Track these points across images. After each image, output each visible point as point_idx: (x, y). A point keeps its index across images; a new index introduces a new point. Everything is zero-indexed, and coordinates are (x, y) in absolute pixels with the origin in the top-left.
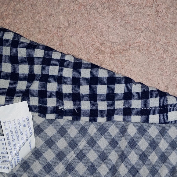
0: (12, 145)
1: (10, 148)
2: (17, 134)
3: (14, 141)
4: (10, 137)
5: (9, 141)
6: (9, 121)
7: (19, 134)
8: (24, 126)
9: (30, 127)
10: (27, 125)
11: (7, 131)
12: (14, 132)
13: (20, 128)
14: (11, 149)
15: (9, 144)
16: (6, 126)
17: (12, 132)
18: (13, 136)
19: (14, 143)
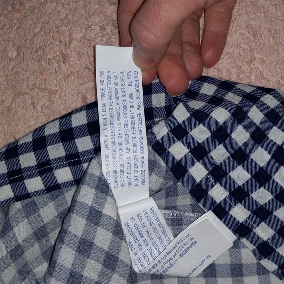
0: (108, 110)
1: (104, 113)
2: (117, 94)
3: (111, 104)
4: (107, 97)
5: (103, 102)
6: (109, 72)
7: (120, 95)
8: (130, 84)
9: (137, 87)
10: (133, 84)
11: (102, 87)
12: (113, 90)
13: (123, 87)
14: (105, 115)
15: (103, 108)
16: (102, 79)
17: (110, 91)
18: (110, 97)
19: (111, 107)
